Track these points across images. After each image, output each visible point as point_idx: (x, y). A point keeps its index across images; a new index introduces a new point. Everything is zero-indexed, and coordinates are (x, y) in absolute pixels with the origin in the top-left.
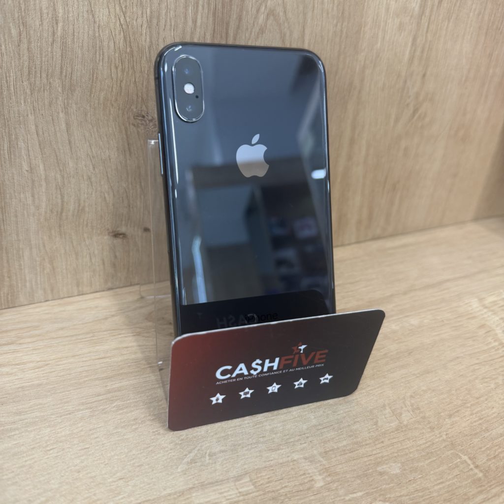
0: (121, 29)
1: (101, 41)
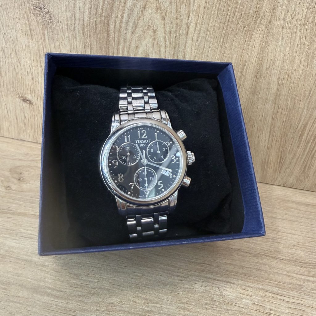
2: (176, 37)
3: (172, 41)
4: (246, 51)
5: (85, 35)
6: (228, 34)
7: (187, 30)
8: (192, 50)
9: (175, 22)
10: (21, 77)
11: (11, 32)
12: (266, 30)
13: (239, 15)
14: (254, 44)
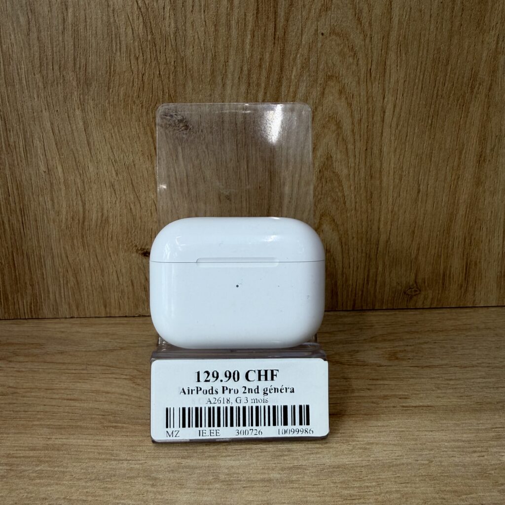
0: (140, 12)
1: (117, 28)
2: (368, 126)
3: (364, 132)
4: (463, 131)
5: (239, 143)
6: (438, 112)
7: (382, 115)
8: (391, 141)
9: (366, 107)
10: (140, 220)
11: (125, 156)
12: (486, 99)
13: (450, 85)
14: (473, 120)
